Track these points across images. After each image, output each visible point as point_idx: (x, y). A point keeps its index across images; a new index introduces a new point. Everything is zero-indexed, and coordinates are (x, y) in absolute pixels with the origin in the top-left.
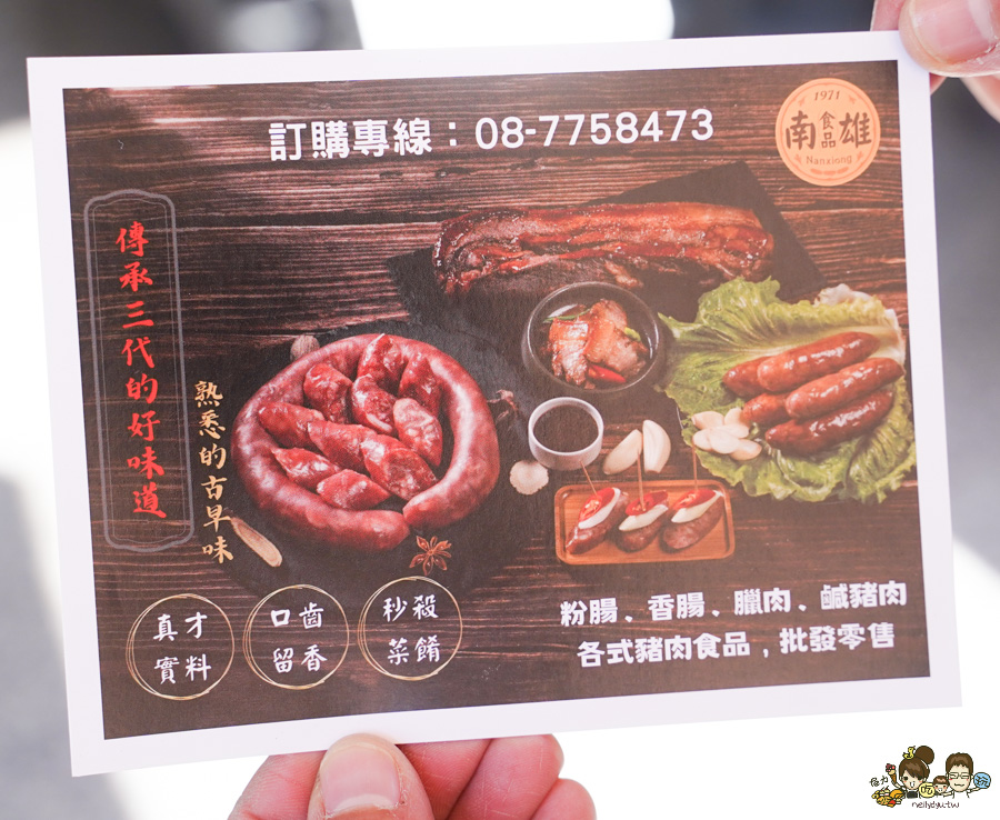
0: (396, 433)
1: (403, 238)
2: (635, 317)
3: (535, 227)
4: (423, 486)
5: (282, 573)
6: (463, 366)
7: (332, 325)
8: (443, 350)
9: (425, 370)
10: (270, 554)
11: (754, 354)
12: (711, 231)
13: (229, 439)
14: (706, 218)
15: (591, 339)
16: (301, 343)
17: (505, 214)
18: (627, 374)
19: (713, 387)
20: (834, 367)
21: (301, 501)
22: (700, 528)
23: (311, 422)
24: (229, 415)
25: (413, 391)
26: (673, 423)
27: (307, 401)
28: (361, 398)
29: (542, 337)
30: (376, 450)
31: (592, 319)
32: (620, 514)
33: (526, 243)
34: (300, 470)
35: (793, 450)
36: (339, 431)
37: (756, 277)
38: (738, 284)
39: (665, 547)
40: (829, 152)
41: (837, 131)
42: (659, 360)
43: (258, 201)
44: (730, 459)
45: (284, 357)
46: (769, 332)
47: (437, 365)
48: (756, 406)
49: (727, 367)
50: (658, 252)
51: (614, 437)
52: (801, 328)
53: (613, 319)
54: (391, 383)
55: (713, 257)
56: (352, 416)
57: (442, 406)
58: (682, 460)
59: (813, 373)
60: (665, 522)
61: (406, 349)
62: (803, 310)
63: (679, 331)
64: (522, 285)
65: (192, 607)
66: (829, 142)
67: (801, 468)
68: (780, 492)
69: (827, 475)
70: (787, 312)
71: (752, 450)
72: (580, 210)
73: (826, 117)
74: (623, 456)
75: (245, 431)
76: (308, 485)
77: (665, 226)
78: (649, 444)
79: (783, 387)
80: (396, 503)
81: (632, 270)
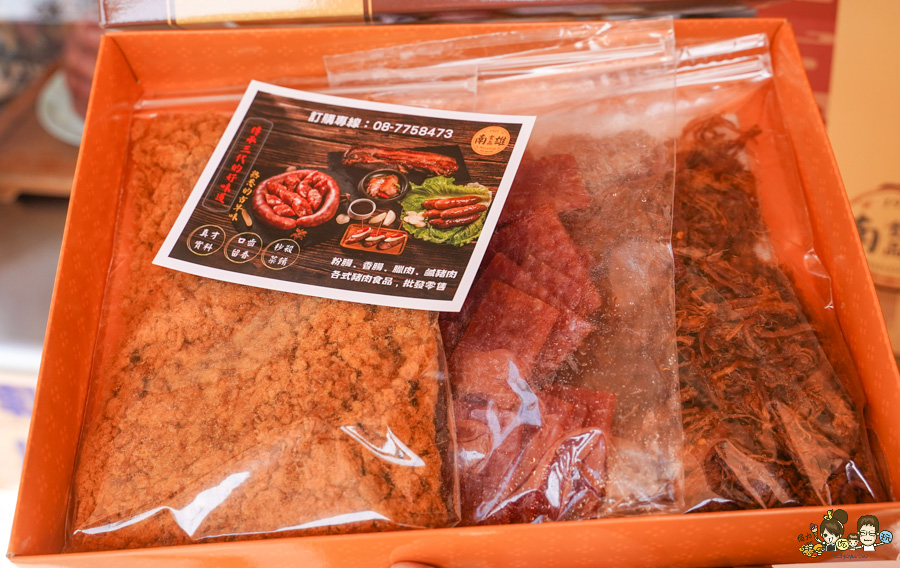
0: (307, 198)
1: (337, 147)
2: (401, 181)
3: (381, 152)
4: (307, 214)
5: (249, 229)
6: (337, 184)
7: (303, 165)
8: (334, 179)
9: (325, 183)
10: (249, 222)
11: (437, 198)
12: (438, 162)
13: (254, 188)
14: (438, 158)
15: (383, 185)
16: (291, 168)
17: (372, 147)
18: (391, 196)
19: (418, 205)
20: (463, 205)
21: (267, 210)
22: (393, 245)
23: (282, 190)
24: (258, 182)
25: (319, 189)
26: (399, 211)
27: (284, 184)
28: (301, 186)
29: (367, 181)
30: (298, 201)
31: (386, 180)
32: (368, 235)
33: (376, 156)
34: (272, 202)
35: (436, 227)
36: (289, 194)
37: (448, 176)
38: (441, 177)
39: (378, 248)
40: (489, 146)
41: (494, 140)
42: (402, 196)
43: (299, 130)
44: (414, 226)
45: (284, 170)
46: (444, 192)
47: (330, 183)
48: (430, 212)
49: (425, 200)
50: (418, 165)
51: (377, 213)
52: (457, 192)
53: (394, 180)
54: (312, 185)
55: (436, 169)
56: (296, 191)
57: (325, 195)
58: (397, 224)
59: (456, 206)
60: (382, 240)
61: (322, 177)
62: (460, 188)
63: (414, 187)
64: (369, 167)
65: (216, 230)
66: (490, 143)
67: (437, 233)
68: (426, 238)
69: (446, 236)
70: (454, 187)
71: (423, 224)
72: (397, 150)
73: (492, 137)
74: (378, 219)
75: (260, 187)
76: (271, 206)
77: (423, 159)
78: (389, 217)
79: (442, 208)
80: (296, 217)
81: (406, 168)
